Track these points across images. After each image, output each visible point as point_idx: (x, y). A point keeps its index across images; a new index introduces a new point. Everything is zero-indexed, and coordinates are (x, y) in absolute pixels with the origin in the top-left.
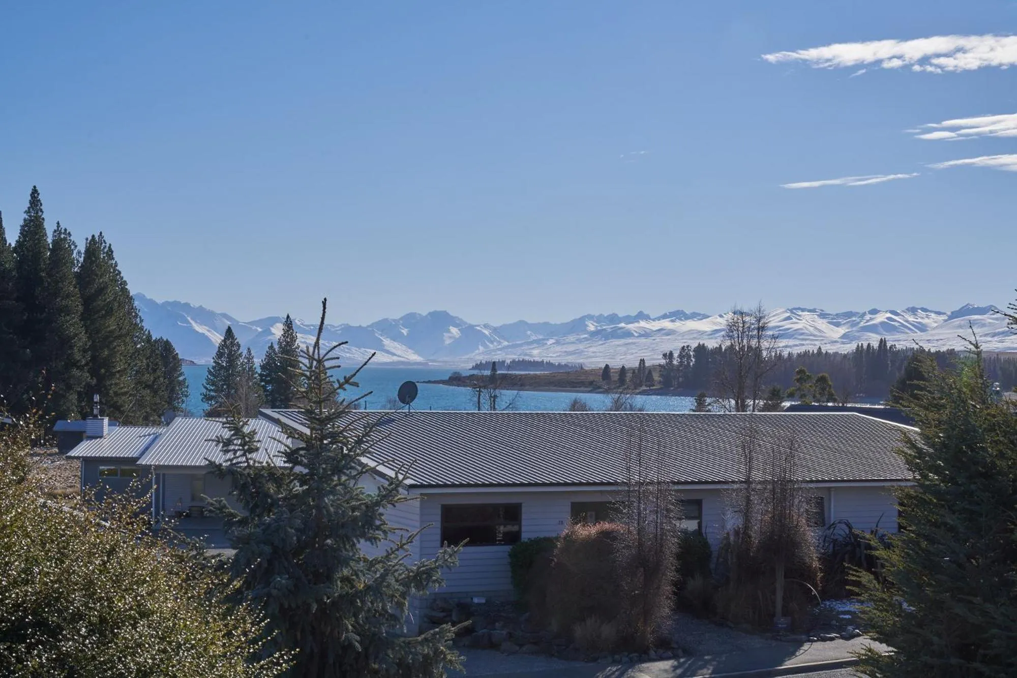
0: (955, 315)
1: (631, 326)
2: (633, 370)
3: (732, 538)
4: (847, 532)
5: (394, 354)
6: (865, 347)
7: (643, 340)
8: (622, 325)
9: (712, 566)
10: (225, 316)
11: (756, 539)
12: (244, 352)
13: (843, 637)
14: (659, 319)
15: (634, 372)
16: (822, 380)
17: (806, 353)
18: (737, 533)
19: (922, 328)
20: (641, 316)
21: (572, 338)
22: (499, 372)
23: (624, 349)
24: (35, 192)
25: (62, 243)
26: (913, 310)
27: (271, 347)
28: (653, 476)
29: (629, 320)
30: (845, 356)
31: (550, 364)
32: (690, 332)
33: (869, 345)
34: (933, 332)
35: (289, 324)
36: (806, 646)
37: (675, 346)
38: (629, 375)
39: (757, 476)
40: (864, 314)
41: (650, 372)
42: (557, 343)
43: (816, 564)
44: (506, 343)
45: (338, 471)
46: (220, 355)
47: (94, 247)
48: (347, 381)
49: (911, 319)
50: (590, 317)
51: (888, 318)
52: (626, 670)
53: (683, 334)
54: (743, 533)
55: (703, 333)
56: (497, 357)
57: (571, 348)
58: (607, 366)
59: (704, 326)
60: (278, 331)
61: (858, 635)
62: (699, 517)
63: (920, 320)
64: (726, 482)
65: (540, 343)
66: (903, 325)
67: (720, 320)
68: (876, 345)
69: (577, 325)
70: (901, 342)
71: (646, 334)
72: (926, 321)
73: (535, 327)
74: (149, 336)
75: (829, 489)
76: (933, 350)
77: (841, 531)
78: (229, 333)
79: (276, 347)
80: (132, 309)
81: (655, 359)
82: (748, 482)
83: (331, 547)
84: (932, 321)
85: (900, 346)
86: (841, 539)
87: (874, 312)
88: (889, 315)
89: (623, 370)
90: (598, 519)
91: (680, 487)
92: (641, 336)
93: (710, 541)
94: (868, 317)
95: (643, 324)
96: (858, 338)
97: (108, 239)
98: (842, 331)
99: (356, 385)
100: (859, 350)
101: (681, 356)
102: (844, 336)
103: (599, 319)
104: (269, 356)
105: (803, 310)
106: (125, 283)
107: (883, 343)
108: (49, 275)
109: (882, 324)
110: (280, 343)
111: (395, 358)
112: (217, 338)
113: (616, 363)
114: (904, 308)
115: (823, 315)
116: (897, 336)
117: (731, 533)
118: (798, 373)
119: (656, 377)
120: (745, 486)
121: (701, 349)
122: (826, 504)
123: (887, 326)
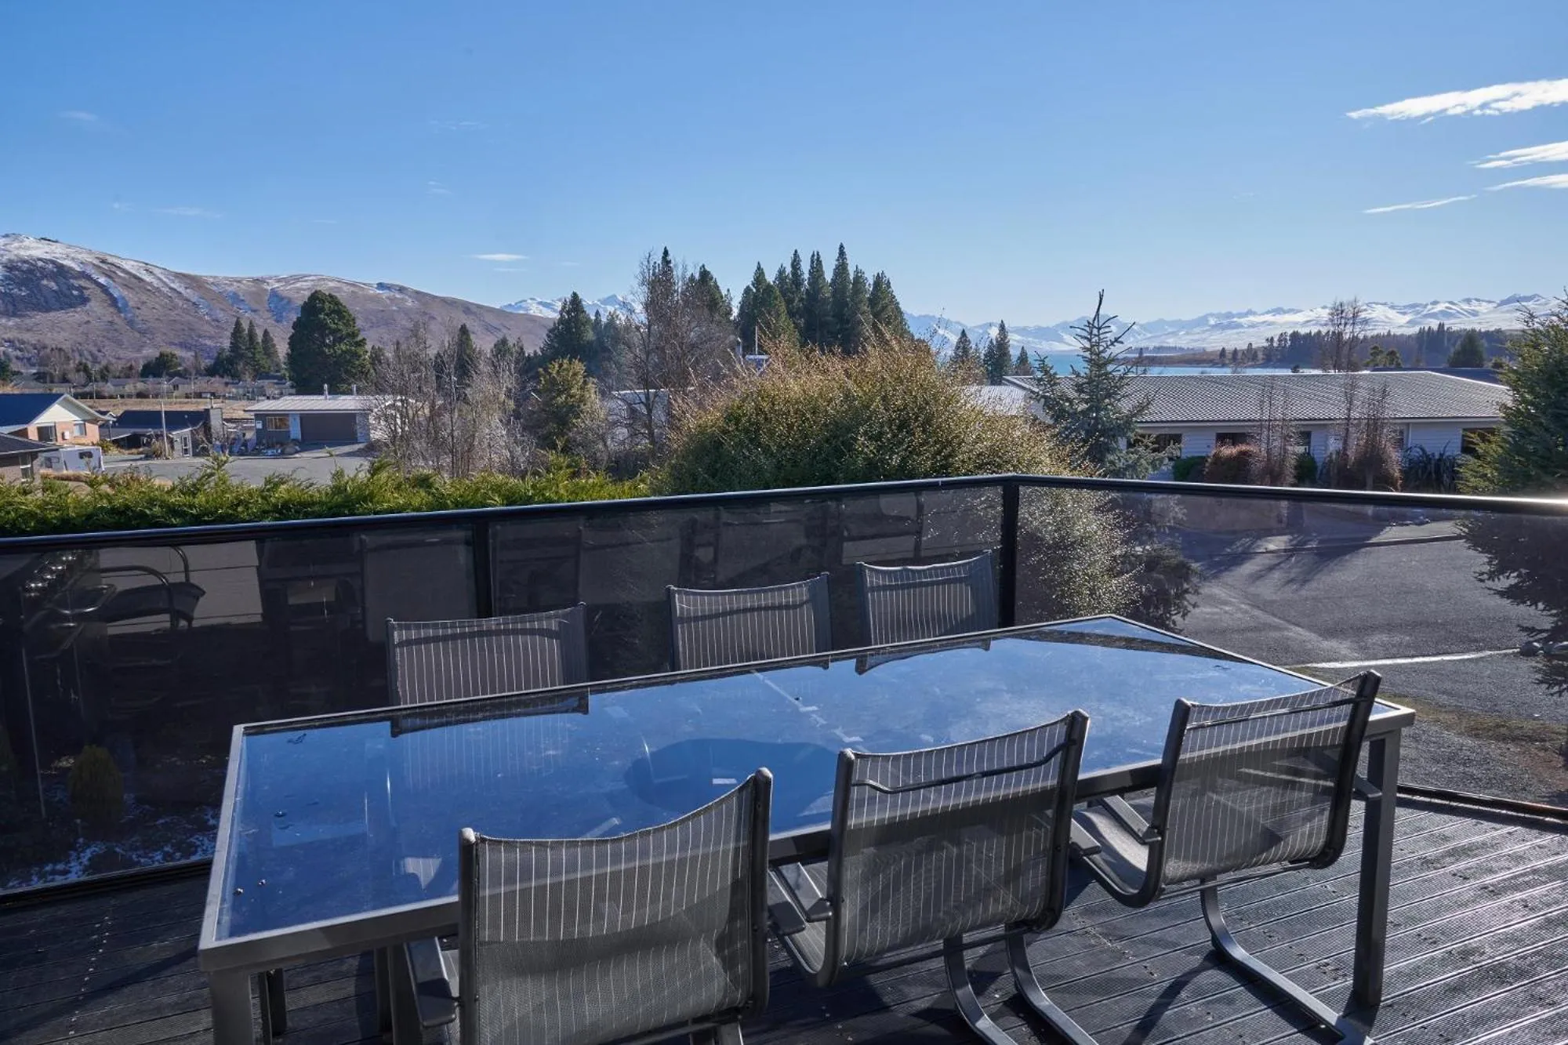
0: (1503, 303)
1: (1243, 320)
2: (1243, 351)
3: (1334, 456)
4: (1421, 453)
5: (1070, 345)
6: (1426, 329)
7: (1251, 330)
8: (1235, 319)
9: (1317, 477)
10: (958, 323)
11: (1352, 454)
12: (974, 346)
13: (1416, 524)
14: (1263, 314)
15: (1243, 353)
16: (1392, 353)
17: (1378, 336)
18: (1338, 453)
19: (1475, 314)
20: (1250, 313)
21: (1197, 330)
22: (1145, 355)
23: (1236, 336)
24: (842, 247)
25: (859, 279)
26: (1468, 301)
27: (991, 342)
28: (1279, 416)
29: (1240, 315)
30: (1410, 336)
31: (1181, 349)
32: (1286, 323)
33: (1430, 328)
34: (1484, 316)
35: (1002, 327)
36: (1388, 529)
37: (1275, 333)
38: (1240, 355)
39: (1355, 414)
40: (1427, 305)
41: (1256, 352)
42: (1187, 333)
43: (1397, 474)
44: (1149, 335)
45: (1109, 396)
46: (958, 348)
47: (879, 281)
48: (1116, 340)
49: (1466, 307)
50: (1212, 315)
51: (1447, 308)
52: (1255, 542)
53: (1281, 325)
54: (1342, 454)
55: (1297, 323)
56: (1143, 345)
57: (1197, 337)
58: (1223, 349)
59: (1299, 318)
60: (994, 332)
61: (1427, 522)
62: (1308, 444)
63: (1473, 308)
64: (1330, 419)
65: (1174, 334)
66: (1458, 312)
67: (1311, 313)
68: (1435, 327)
69: (1202, 321)
70: (1455, 325)
71: (1253, 326)
72: (1477, 308)
73: (1172, 324)
74: (913, 336)
75: (1408, 424)
76: (1483, 330)
77: (1416, 453)
78: (963, 333)
79: (995, 342)
80: (903, 320)
81: (1259, 343)
82: (1348, 419)
83: (1103, 442)
84: (1483, 308)
85: (1455, 328)
86: (1416, 459)
87: (1435, 303)
88: (1447, 305)
89: (1235, 352)
90: (1234, 444)
91: (1302, 422)
92: (1249, 327)
93: (1317, 460)
94: (1429, 307)
95: (1251, 318)
96: (1420, 323)
97: (888, 275)
98: (1408, 318)
99: (1122, 343)
100: (1421, 332)
101: (1280, 340)
102: (1409, 322)
103: (1218, 316)
104: (989, 348)
105: (1377, 304)
106: (898, 303)
107: (1441, 326)
108: (852, 300)
109: (1442, 312)
110: (997, 339)
111: (1071, 348)
112: (954, 339)
113: (1230, 347)
114: (1460, 299)
115: (1393, 307)
116: (1452, 321)
117: (1334, 453)
118: (1374, 348)
119: (1260, 355)
120: (1344, 422)
121: (1295, 335)
122: (1405, 435)
123: (1445, 314)
